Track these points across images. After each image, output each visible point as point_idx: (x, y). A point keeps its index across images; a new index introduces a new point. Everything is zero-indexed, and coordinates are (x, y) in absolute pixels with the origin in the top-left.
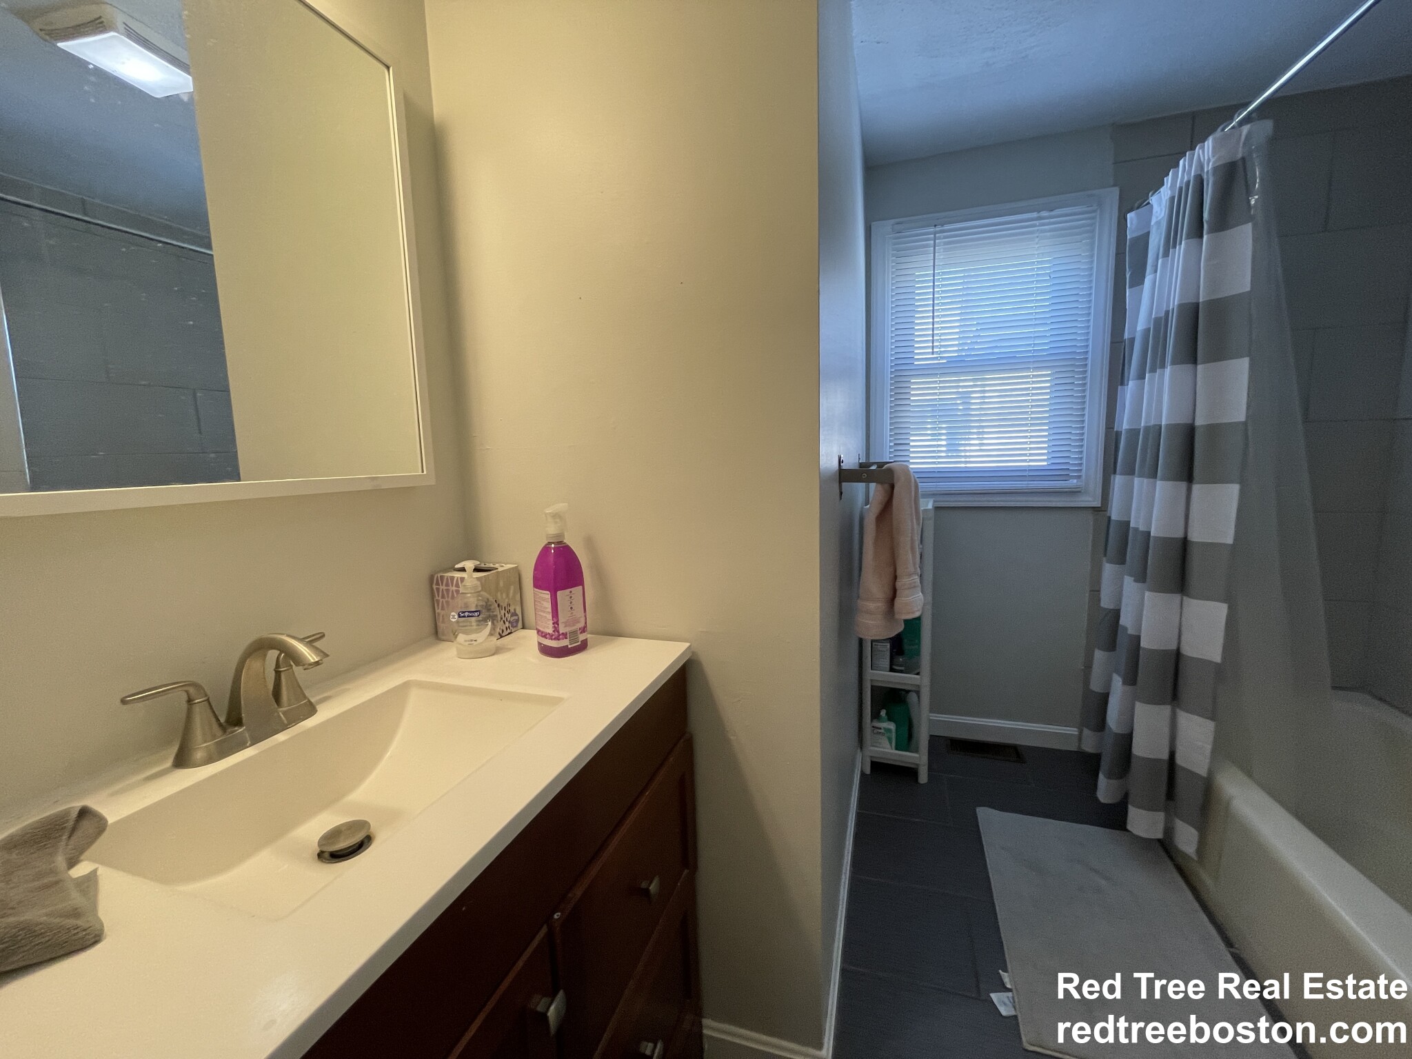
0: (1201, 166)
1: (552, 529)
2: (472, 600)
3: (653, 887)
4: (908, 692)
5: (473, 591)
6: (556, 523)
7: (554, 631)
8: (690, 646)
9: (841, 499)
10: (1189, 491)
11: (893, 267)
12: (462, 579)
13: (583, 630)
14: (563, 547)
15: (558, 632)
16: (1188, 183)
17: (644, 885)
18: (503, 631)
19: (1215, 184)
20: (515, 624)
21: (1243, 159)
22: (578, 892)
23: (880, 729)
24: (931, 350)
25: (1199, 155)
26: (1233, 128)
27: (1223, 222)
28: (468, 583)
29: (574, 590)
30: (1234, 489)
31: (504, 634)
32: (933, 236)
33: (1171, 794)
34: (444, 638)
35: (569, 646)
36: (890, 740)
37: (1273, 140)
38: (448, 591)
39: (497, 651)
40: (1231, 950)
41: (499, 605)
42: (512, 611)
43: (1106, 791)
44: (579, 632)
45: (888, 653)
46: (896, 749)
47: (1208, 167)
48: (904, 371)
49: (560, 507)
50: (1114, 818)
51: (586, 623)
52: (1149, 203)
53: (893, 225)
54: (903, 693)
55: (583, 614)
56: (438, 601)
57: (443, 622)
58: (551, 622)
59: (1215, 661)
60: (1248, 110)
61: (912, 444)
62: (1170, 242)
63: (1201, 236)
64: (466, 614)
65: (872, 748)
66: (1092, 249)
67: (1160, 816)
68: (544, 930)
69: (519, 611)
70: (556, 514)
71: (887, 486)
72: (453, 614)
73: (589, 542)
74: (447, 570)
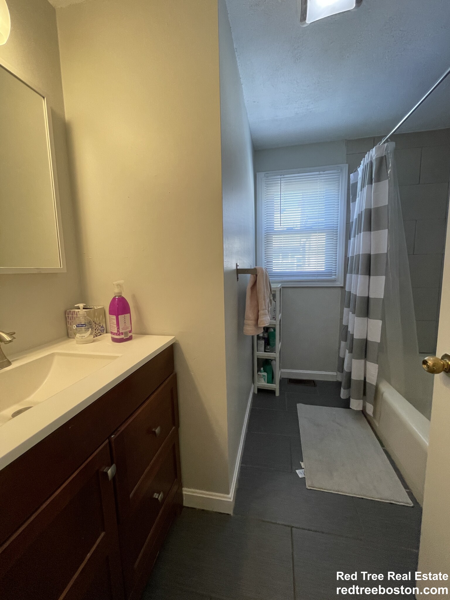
0: (372, 158)
1: (117, 290)
2: (82, 320)
3: (157, 430)
4: (272, 360)
5: (83, 316)
6: (118, 288)
7: (117, 332)
8: (175, 337)
9: (238, 280)
10: (369, 278)
11: (265, 191)
12: (78, 312)
13: (130, 332)
14: (121, 298)
15: (119, 332)
16: (368, 163)
17: (153, 430)
18: (97, 334)
19: (376, 164)
20: (102, 331)
21: (385, 156)
22: (122, 428)
23: (261, 375)
24: (280, 225)
25: (371, 154)
26: (382, 144)
27: (379, 179)
28: (81, 313)
29: (126, 315)
30: (383, 278)
31: (98, 335)
32: (280, 179)
33: (365, 394)
34: (71, 337)
35: (124, 338)
36: (265, 379)
37: (396, 150)
38: (73, 317)
39: (94, 341)
40: (383, 448)
41: (95, 323)
42: (101, 325)
43: (343, 394)
44: (128, 332)
45: (263, 345)
46: (268, 383)
47: (374, 158)
48: (270, 232)
49: (121, 282)
50: (346, 404)
51: (131, 329)
52: (358, 171)
53: (265, 174)
54: (270, 361)
55: (130, 325)
56: (68, 322)
57: (71, 330)
58: (116, 328)
59: (378, 342)
60: (387, 137)
61: (273, 262)
62: (363, 186)
63: (372, 184)
64: (80, 325)
65: (257, 383)
66: (339, 187)
67: (361, 402)
68: (107, 441)
69: (104, 326)
70: (119, 284)
71: (255, 275)
72: (74, 325)
73: (134, 297)
74: (72, 309)
